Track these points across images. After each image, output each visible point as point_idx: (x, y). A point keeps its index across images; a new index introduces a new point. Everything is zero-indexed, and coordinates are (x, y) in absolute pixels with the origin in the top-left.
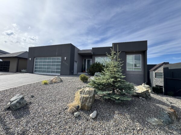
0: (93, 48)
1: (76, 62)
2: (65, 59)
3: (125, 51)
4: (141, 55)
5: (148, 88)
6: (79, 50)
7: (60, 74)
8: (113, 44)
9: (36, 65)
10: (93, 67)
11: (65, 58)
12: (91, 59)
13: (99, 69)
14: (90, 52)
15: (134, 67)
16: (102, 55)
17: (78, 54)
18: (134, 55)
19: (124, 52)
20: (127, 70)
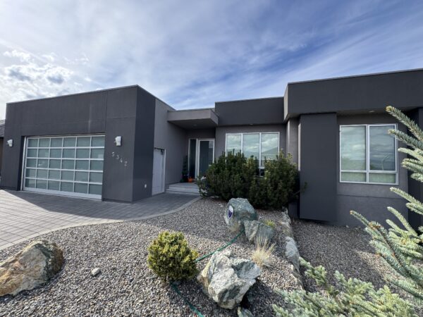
0: (217, 104)
1: (162, 151)
2: (118, 144)
3: (335, 113)
4: (395, 125)
6: (170, 111)
7: (100, 197)
8: (290, 85)
9: (29, 163)
10: (218, 172)
11: (118, 139)
12: (212, 141)
13: (242, 178)
14: (208, 116)
15: (368, 171)
17: (170, 122)
18: (369, 126)
20: (343, 179)
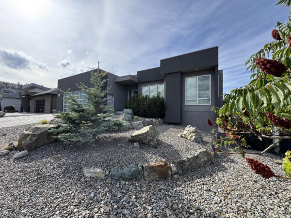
0: (138, 72)
1: (112, 95)
3: (180, 72)
4: (210, 75)
5: (193, 132)
6: (116, 77)
15: (198, 99)
16: (151, 81)
17: (116, 82)
18: (198, 77)
19: (178, 72)
20: (187, 104)
